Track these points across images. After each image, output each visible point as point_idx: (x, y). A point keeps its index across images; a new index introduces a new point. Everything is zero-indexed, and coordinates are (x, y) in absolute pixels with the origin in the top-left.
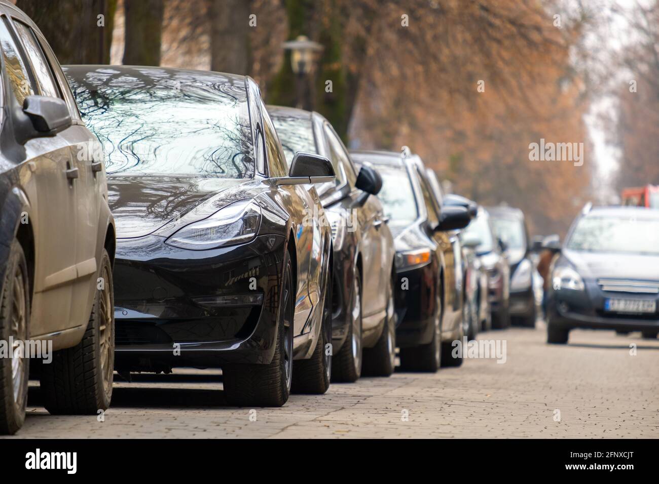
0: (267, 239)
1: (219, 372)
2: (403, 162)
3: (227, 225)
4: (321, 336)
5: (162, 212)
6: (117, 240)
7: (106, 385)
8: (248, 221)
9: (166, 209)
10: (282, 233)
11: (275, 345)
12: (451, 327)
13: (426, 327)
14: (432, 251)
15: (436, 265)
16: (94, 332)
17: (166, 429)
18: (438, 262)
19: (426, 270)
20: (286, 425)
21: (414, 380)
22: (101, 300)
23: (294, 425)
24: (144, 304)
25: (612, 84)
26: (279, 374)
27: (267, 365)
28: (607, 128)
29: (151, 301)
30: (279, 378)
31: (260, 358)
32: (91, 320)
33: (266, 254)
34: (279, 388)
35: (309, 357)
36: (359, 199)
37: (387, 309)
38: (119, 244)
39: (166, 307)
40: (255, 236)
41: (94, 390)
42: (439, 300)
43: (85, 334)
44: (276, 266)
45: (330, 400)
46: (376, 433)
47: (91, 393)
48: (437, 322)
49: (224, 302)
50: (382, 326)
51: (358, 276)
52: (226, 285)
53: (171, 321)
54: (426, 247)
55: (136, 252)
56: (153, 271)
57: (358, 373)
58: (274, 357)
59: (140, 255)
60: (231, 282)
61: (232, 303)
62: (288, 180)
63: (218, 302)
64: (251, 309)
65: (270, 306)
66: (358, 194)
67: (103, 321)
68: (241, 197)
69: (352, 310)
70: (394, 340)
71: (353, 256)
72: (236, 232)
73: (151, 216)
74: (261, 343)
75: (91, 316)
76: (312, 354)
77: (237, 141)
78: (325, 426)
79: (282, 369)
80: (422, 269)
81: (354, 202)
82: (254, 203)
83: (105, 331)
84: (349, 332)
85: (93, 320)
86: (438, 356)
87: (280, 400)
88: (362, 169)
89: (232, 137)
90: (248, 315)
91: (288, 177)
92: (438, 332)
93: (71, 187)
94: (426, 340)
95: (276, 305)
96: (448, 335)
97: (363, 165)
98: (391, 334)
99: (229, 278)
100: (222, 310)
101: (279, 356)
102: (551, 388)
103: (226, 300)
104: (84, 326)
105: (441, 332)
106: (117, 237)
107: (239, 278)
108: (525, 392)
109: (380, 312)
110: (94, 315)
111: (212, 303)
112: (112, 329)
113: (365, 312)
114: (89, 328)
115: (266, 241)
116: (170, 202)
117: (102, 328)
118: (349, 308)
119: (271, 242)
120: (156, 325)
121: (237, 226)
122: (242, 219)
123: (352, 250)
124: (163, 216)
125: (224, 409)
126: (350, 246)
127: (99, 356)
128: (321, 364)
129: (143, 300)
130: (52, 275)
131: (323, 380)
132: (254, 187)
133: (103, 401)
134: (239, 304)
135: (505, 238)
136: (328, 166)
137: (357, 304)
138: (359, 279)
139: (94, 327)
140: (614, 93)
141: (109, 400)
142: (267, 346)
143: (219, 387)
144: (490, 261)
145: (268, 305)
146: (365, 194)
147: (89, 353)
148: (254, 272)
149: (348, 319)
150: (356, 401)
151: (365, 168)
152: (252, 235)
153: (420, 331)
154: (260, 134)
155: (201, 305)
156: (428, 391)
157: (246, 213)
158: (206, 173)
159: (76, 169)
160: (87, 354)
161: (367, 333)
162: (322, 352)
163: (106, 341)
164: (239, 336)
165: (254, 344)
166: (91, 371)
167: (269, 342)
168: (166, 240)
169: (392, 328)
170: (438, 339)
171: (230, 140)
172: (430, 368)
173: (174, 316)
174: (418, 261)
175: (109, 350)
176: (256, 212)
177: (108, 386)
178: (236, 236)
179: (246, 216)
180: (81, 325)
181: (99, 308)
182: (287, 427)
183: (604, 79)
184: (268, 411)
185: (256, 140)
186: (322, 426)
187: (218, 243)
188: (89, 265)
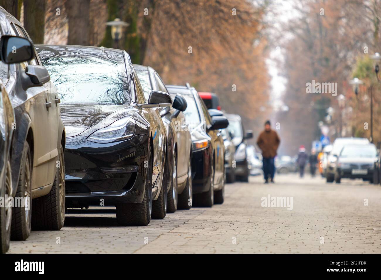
0: (139, 137)
1: (114, 208)
2: (192, 92)
3: (117, 130)
4: (162, 188)
5: (88, 123)
6: (66, 138)
7: (62, 214)
8: (129, 128)
9: (90, 122)
10: (146, 134)
11: (144, 193)
12: (218, 182)
13: (207, 182)
14: (209, 141)
15: (211, 148)
16: (56, 187)
17: (99, 237)
18: (212, 147)
19: (206, 151)
20: (159, 235)
21: (204, 211)
22: (59, 171)
23: (162, 234)
24: (74, 172)
25: (282, 41)
26: (146, 208)
27: (140, 204)
28: (278, 66)
29: (79, 170)
30: (146, 210)
31: (136, 200)
32: (55, 181)
33: (139, 145)
34: (146, 216)
35: (156, 200)
36: (175, 114)
37: (188, 173)
38: (67, 140)
39: (86, 174)
40: (133, 135)
41: (56, 218)
42: (212, 167)
43: (52, 188)
44: (144, 151)
45: (169, 222)
46: (207, 238)
47: (55, 219)
48: (212, 180)
49: (117, 170)
50: (186, 182)
51: (175, 155)
52: (118, 161)
53: (90, 181)
54: (205, 138)
55: (70, 145)
56: (79, 154)
57: (176, 208)
58: (144, 199)
59: (72, 146)
60: (120, 160)
61: (121, 171)
62: (148, 106)
63: (113, 170)
64: (131, 174)
65: (141, 173)
66: (174, 111)
67: (61, 181)
68: (125, 115)
69: (172, 174)
70: (191, 190)
71: (173, 144)
72: (123, 134)
73: (83, 125)
74: (137, 192)
75: (55, 179)
76: (157, 198)
77: (119, 84)
78: (179, 235)
79: (147, 205)
80: (203, 151)
81: (172, 115)
82: (132, 118)
83: (61, 186)
84: (171, 186)
85: (56, 181)
86: (212, 198)
87: (146, 222)
88: (176, 97)
89: (116, 82)
90: (130, 177)
91: (148, 104)
92: (212, 185)
93: (48, 112)
94: (206, 189)
95: (144, 172)
96: (216, 187)
97: (177, 95)
98: (190, 186)
99: (119, 158)
100: (116, 175)
101: (146, 199)
102: (278, 215)
103: (117, 169)
104: (52, 184)
105: (214, 185)
106: (66, 136)
107: (125, 158)
108: (266, 217)
109: (185, 175)
110: (56, 178)
111: (111, 171)
112: (64, 185)
113: (178, 175)
114: (54, 185)
115: (138, 138)
116: (92, 118)
117: (60, 185)
118: (171, 173)
119: (141, 139)
120: (82, 183)
121: (123, 130)
122: (126, 126)
123: (172, 141)
124: (89, 125)
125: (118, 227)
126: (171, 139)
127: (59, 200)
128: (162, 203)
129: (73, 170)
130: (41, 158)
131: (163, 211)
132: (130, 110)
133: (61, 223)
134: (125, 171)
135: (232, 132)
136: (168, 98)
137: (175, 171)
138: (176, 157)
139: (56, 184)
140: (282, 46)
141: (64, 223)
142: (140, 193)
143: (114, 216)
144: (227, 144)
145: (140, 172)
146: (178, 111)
147: (54, 198)
148: (132, 154)
149: (171, 178)
150: (183, 222)
151: (177, 97)
152: (132, 135)
153: (202, 185)
154: (132, 80)
155: (105, 172)
156: (216, 217)
157: (128, 123)
158: (100, 102)
159: (51, 102)
160: (53, 198)
161: (179, 186)
162: (162, 197)
163: (62, 192)
164: (126, 188)
165: (133, 192)
166: (55, 207)
167: (141, 192)
168: (87, 138)
169: (190, 183)
170: (212, 189)
171: (115, 84)
172: (208, 205)
173: (90, 178)
174: (201, 146)
175: (63, 196)
176: (132, 123)
177: (63, 216)
178: (122, 136)
179: (128, 125)
180: (50, 184)
181: (59, 175)
182: (160, 236)
183: (278, 38)
184: (141, 228)
185: (130, 84)
186: (177, 235)
187: (113, 140)
188: (55, 152)
